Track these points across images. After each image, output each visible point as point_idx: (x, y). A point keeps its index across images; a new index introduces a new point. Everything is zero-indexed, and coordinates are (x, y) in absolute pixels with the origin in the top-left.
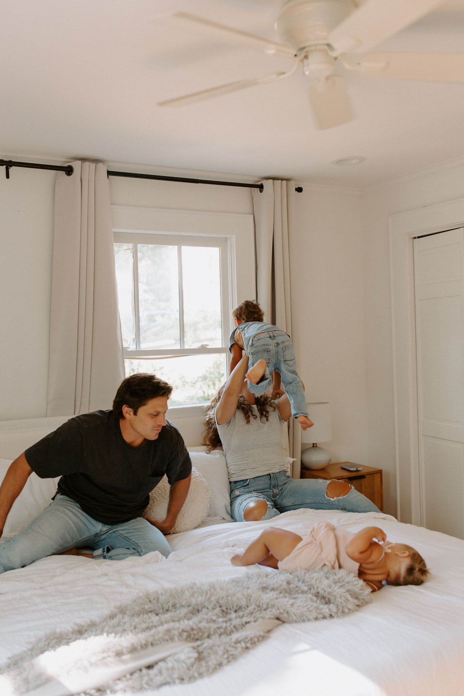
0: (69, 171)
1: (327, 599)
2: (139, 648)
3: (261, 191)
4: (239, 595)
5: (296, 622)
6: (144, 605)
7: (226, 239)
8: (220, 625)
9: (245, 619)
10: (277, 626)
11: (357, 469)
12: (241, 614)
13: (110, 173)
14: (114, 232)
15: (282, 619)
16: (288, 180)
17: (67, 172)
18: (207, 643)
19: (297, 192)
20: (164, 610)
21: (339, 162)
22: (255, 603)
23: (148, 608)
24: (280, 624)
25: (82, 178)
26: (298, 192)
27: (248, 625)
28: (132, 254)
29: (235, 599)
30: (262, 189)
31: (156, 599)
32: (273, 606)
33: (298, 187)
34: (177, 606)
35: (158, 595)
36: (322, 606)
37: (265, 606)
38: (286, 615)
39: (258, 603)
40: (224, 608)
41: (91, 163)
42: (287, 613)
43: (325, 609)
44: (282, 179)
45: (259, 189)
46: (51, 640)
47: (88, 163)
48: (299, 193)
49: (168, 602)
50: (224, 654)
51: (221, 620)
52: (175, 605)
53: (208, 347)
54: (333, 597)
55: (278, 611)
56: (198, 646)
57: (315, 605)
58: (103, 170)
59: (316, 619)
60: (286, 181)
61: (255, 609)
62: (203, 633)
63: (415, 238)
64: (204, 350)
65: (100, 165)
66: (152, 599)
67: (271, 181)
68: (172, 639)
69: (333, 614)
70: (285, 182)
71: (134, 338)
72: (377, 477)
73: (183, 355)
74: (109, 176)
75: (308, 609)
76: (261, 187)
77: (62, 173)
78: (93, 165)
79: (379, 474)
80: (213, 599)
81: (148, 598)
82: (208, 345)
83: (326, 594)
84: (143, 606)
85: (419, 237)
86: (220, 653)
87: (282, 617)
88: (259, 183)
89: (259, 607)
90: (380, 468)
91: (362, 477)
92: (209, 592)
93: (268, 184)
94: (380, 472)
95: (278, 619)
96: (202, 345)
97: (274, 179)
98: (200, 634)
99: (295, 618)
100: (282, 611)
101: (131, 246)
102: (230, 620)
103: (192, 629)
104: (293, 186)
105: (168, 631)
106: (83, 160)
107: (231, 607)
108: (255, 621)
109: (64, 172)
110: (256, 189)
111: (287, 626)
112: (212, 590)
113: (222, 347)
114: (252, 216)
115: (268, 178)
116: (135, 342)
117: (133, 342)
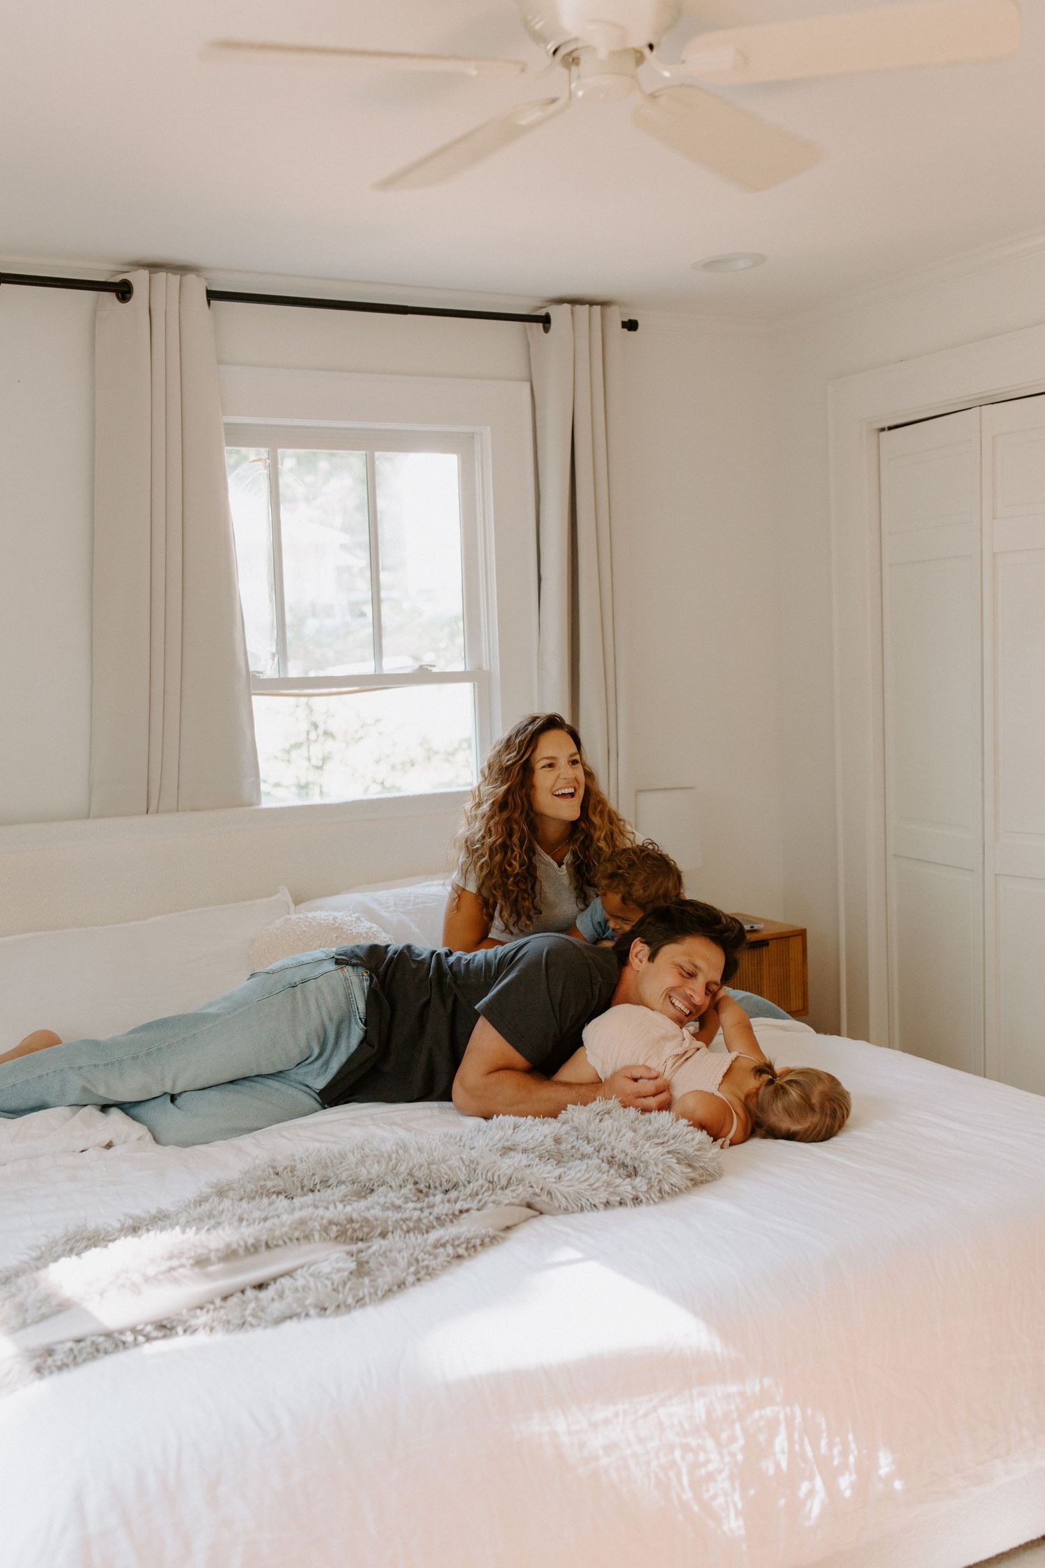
0: (123, 291)
1: (630, 1169)
2: (241, 1251)
3: (546, 330)
4: (454, 1162)
5: (566, 1210)
6: (265, 1180)
7: (471, 437)
8: (406, 1215)
9: (458, 1206)
10: (526, 1220)
11: (752, 927)
12: (453, 1194)
13: (213, 295)
14: (225, 424)
15: (538, 1206)
16: (604, 304)
17: (120, 294)
18: (377, 1245)
19: (626, 330)
20: (305, 1189)
21: (710, 265)
22: (484, 1177)
23: (274, 1187)
24: (534, 1217)
25: (152, 308)
26: (629, 330)
27: (465, 1215)
28: (266, 472)
29: (444, 1167)
30: (548, 325)
31: (289, 1169)
32: (520, 1181)
33: (630, 320)
34: (330, 1182)
35: (294, 1160)
36: (619, 1181)
37: (504, 1182)
38: (545, 1197)
39: (490, 1174)
40: (422, 1186)
41: (170, 275)
42: (549, 1193)
43: (626, 1187)
44: (592, 303)
45: (541, 325)
46: (78, 1241)
47: (165, 273)
48: (632, 333)
49: (313, 1175)
50: (410, 1264)
51: (411, 1205)
52: (327, 1181)
53: (435, 670)
54: (642, 1165)
55: (531, 1191)
56: (360, 1251)
57: (605, 1177)
58: (196, 288)
59: (607, 1204)
60: (599, 307)
61: (482, 1187)
62: (373, 1228)
63: (883, 430)
64: (423, 675)
65: (191, 278)
66: (280, 1169)
67: (567, 306)
68: (308, 1237)
69: (641, 1196)
70: (597, 309)
71: (274, 651)
72: (795, 944)
73: (379, 687)
74: (211, 301)
75: (591, 1185)
76: (545, 321)
77: (110, 297)
78: (174, 279)
79: (799, 939)
80: (402, 1169)
81: (273, 1168)
82: (434, 666)
83: (628, 1161)
84: (263, 1183)
85: (890, 428)
86: (403, 1263)
87: (538, 1202)
88: (542, 312)
89: (492, 1183)
90: (803, 926)
91: (765, 944)
92: (394, 1156)
93: (559, 315)
94: (802, 934)
95: (529, 1206)
96: (421, 666)
97: (574, 302)
98: (366, 1230)
99: (564, 1204)
100: (538, 1191)
101: (264, 452)
102: (431, 1206)
103: (351, 1221)
104: (616, 316)
105: (302, 1222)
106: (154, 266)
107: (437, 1185)
108: (478, 1210)
109: (113, 295)
110: (534, 325)
111: (546, 1219)
112: (401, 1152)
113: (465, 668)
114: (528, 385)
115: (560, 301)
116: (276, 659)
117: (271, 661)
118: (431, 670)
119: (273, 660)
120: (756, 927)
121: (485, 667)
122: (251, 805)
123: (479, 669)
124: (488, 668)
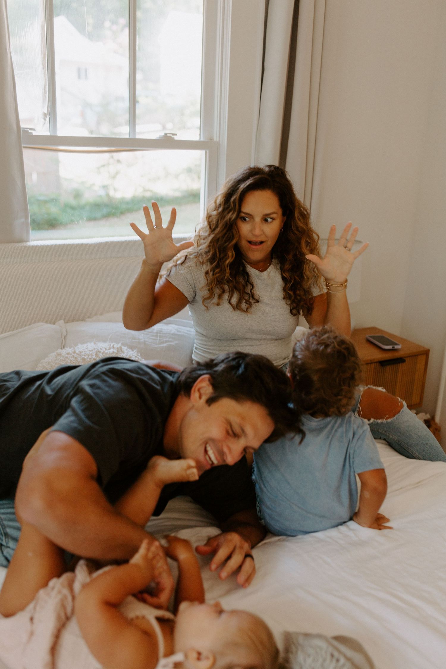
11: (393, 347)
53: (176, 138)
64: (167, 142)
71: (46, 112)
72: (421, 360)
73: (132, 148)
79: (424, 357)
82: (176, 135)
90: (427, 346)
91: (400, 360)
94: (426, 353)
96: (166, 133)
113: (200, 138)
116: (48, 119)
117: (43, 120)
118: (174, 138)
119: (45, 119)
120: (396, 347)
121: (216, 139)
122: (21, 241)
123: (211, 139)
124: (218, 140)
